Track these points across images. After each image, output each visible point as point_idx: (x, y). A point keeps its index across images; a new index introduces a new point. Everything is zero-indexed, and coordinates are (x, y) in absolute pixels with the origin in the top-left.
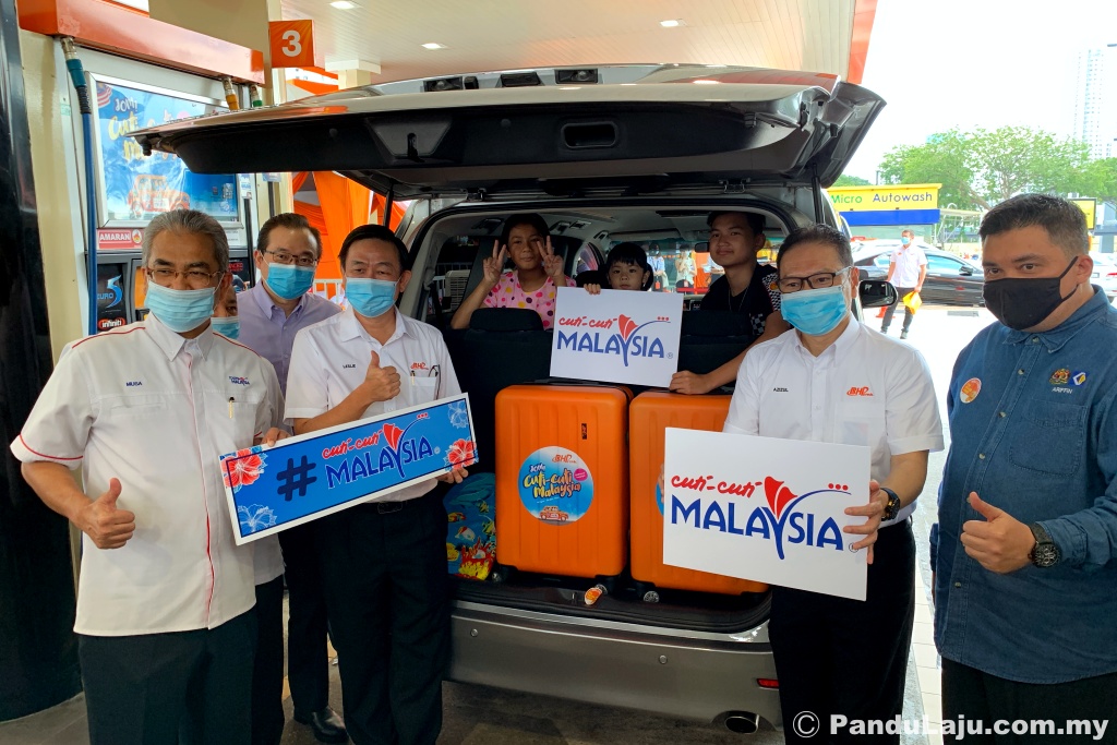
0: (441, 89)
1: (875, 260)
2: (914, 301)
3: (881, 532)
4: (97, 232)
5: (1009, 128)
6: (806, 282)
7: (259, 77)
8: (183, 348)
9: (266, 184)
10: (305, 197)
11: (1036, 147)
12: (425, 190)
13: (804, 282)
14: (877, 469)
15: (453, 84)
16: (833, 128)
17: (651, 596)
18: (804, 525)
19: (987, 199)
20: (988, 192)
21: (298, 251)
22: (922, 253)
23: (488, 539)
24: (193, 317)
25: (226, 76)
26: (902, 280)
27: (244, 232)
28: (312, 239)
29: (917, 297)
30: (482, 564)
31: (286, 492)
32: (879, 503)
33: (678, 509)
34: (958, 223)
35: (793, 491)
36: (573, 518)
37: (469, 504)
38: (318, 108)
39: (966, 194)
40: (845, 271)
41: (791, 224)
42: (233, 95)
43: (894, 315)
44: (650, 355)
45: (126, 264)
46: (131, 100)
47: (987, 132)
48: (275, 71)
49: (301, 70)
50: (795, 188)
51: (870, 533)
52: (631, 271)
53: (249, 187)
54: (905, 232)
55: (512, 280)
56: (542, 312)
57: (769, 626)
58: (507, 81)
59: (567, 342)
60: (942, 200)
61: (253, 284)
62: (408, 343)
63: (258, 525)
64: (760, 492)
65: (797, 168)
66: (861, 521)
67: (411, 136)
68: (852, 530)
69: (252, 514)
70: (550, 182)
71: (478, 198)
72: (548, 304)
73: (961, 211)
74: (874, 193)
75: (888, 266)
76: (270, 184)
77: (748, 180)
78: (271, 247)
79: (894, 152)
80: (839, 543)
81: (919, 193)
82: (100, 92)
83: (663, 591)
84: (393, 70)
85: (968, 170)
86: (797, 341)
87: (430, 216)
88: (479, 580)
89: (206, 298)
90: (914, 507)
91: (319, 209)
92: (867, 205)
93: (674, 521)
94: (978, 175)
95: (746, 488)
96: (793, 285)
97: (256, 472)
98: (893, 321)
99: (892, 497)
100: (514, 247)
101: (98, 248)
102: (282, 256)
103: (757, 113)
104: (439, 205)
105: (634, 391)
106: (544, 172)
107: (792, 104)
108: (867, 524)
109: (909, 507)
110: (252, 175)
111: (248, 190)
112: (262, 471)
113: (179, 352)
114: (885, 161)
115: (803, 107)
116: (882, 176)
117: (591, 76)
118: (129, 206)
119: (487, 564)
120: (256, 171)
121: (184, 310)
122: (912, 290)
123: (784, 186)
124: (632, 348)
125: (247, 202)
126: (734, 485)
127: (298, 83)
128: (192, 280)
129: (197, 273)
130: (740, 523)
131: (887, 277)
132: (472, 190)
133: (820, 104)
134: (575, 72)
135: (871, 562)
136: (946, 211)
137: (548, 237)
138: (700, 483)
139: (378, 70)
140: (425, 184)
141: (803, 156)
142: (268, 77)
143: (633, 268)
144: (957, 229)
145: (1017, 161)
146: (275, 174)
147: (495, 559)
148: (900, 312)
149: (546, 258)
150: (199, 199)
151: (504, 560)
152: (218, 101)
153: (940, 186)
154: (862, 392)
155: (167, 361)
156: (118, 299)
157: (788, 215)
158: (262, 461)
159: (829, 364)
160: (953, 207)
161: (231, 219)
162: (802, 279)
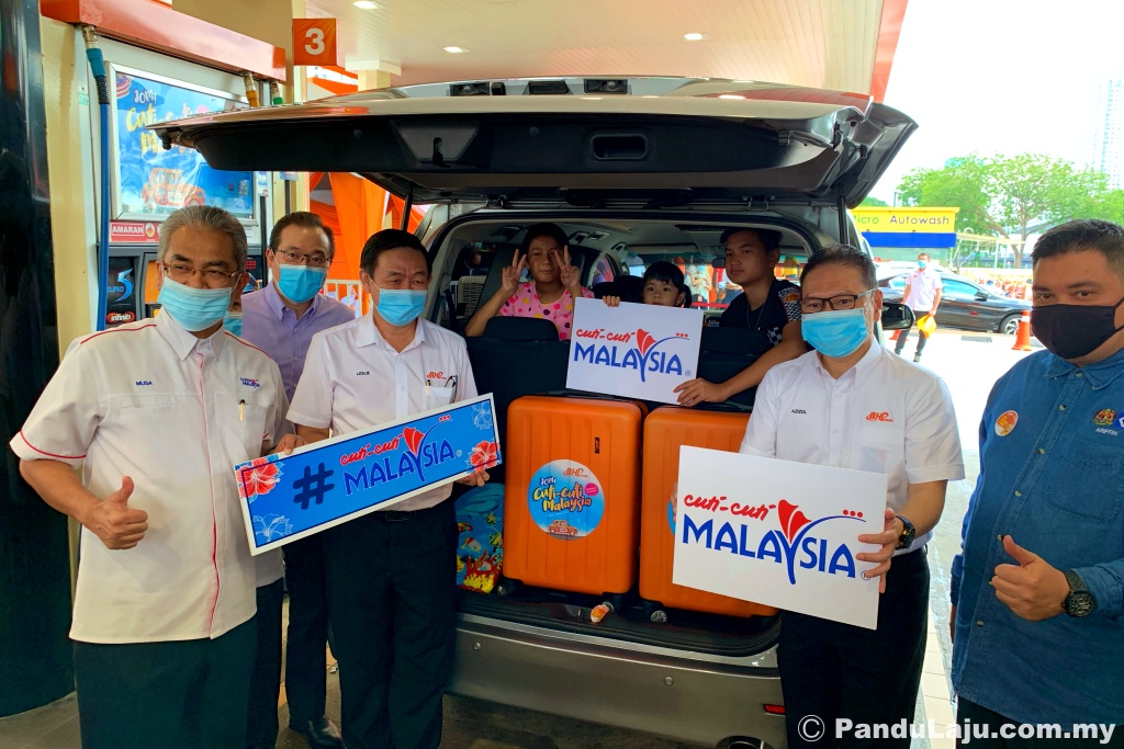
0: (468, 93)
1: (890, 282)
2: (928, 325)
3: (895, 560)
4: (110, 224)
5: (1028, 155)
6: (827, 303)
7: (280, 74)
8: (195, 348)
9: (283, 182)
10: (322, 196)
11: (1054, 175)
12: (445, 194)
13: (825, 303)
14: (893, 495)
15: (480, 89)
16: (863, 149)
17: (660, 615)
18: (817, 551)
19: (1003, 225)
20: (1005, 218)
21: (309, 250)
22: (937, 277)
23: (495, 551)
24: (207, 316)
25: (248, 71)
26: (917, 303)
27: (259, 229)
28: (325, 239)
29: (931, 321)
30: (488, 576)
31: (303, 500)
32: (893, 531)
33: (690, 529)
34: (974, 248)
35: (807, 516)
36: (582, 534)
37: (477, 515)
38: (339, 108)
39: (982, 219)
40: (868, 293)
41: (814, 245)
42: (253, 91)
43: (908, 337)
44: (668, 372)
45: (138, 257)
46: (151, 92)
47: (1005, 158)
48: (297, 69)
49: (320, 68)
50: (820, 207)
51: (883, 562)
52: (665, 290)
53: (265, 184)
54: (923, 254)
55: (529, 291)
56: (560, 323)
57: (778, 651)
58: (535, 88)
59: (584, 354)
60: (959, 224)
61: (265, 284)
62: (427, 351)
63: (274, 534)
64: (774, 515)
65: (823, 187)
66: (875, 549)
67: (437, 141)
68: (865, 558)
69: (268, 524)
70: (571, 192)
71: (498, 205)
72: (566, 316)
73: (978, 236)
74: (891, 215)
75: (903, 288)
76: (287, 182)
77: (773, 198)
78: (283, 246)
79: (912, 174)
80: (851, 571)
81: (936, 216)
82: (120, 83)
83: (671, 611)
84: (414, 73)
85: (986, 195)
86: (818, 363)
87: (449, 221)
88: (484, 593)
89: (224, 297)
90: (929, 538)
91: (333, 209)
92: (884, 226)
93: (686, 540)
94: (994, 201)
95: (759, 510)
96: (815, 306)
97: (271, 481)
98: (907, 344)
99: (907, 526)
100: (533, 258)
101: (110, 240)
102: (293, 255)
103: (791, 132)
104: (458, 210)
105: (648, 407)
106: (565, 182)
107: (826, 124)
108: (881, 552)
109: (924, 537)
110: (269, 173)
111: (264, 188)
112: (278, 480)
113: (191, 352)
114: (903, 182)
115: (837, 127)
116: (899, 198)
117: (621, 86)
118: (144, 200)
119: (492, 576)
120: (273, 170)
121: (199, 309)
122: (926, 313)
123: (809, 205)
124: (649, 363)
125: (263, 199)
126: (747, 507)
127: (317, 81)
128: (210, 278)
129: (214, 272)
130: (753, 545)
131: (901, 300)
132: (492, 196)
133: (853, 124)
134: (604, 82)
135: (883, 591)
136: (962, 236)
137: (566, 247)
138: (713, 503)
139: (398, 71)
140: (446, 189)
141: (830, 175)
142: (290, 75)
143: (668, 286)
144: (972, 253)
145: (1035, 188)
146: (293, 173)
147: (501, 572)
148: (913, 335)
149: (562, 268)
150: (215, 195)
151: (510, 574)
152: (238, 96)
153: (957, 210)
154: (882, 417)
155: (178, 360)
156: (129, 292)
157: (812, 234)
158: (278, 470)
159: (849, 387)
160: (969, 231)
161: (247, 216)
162: (824, 300)
